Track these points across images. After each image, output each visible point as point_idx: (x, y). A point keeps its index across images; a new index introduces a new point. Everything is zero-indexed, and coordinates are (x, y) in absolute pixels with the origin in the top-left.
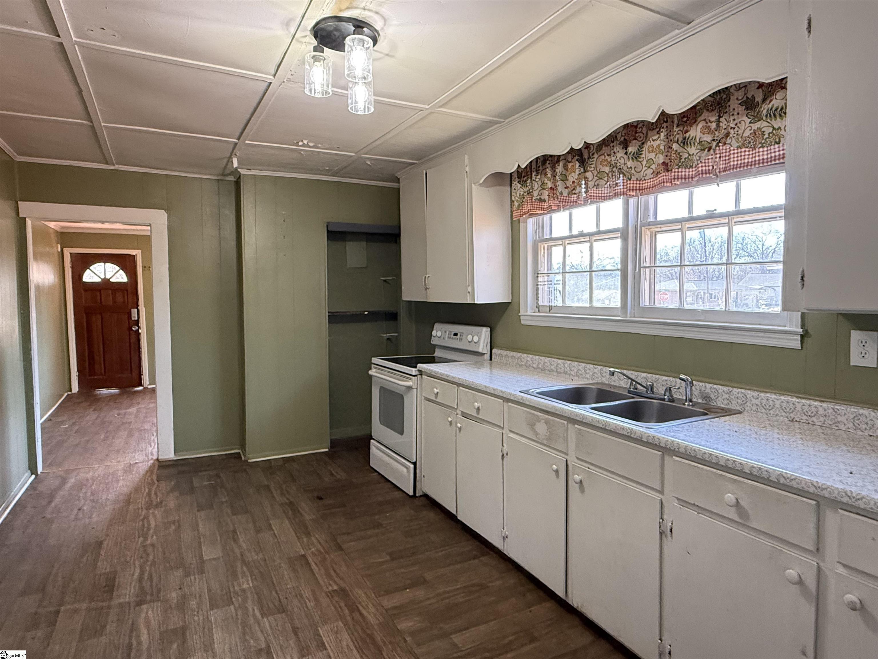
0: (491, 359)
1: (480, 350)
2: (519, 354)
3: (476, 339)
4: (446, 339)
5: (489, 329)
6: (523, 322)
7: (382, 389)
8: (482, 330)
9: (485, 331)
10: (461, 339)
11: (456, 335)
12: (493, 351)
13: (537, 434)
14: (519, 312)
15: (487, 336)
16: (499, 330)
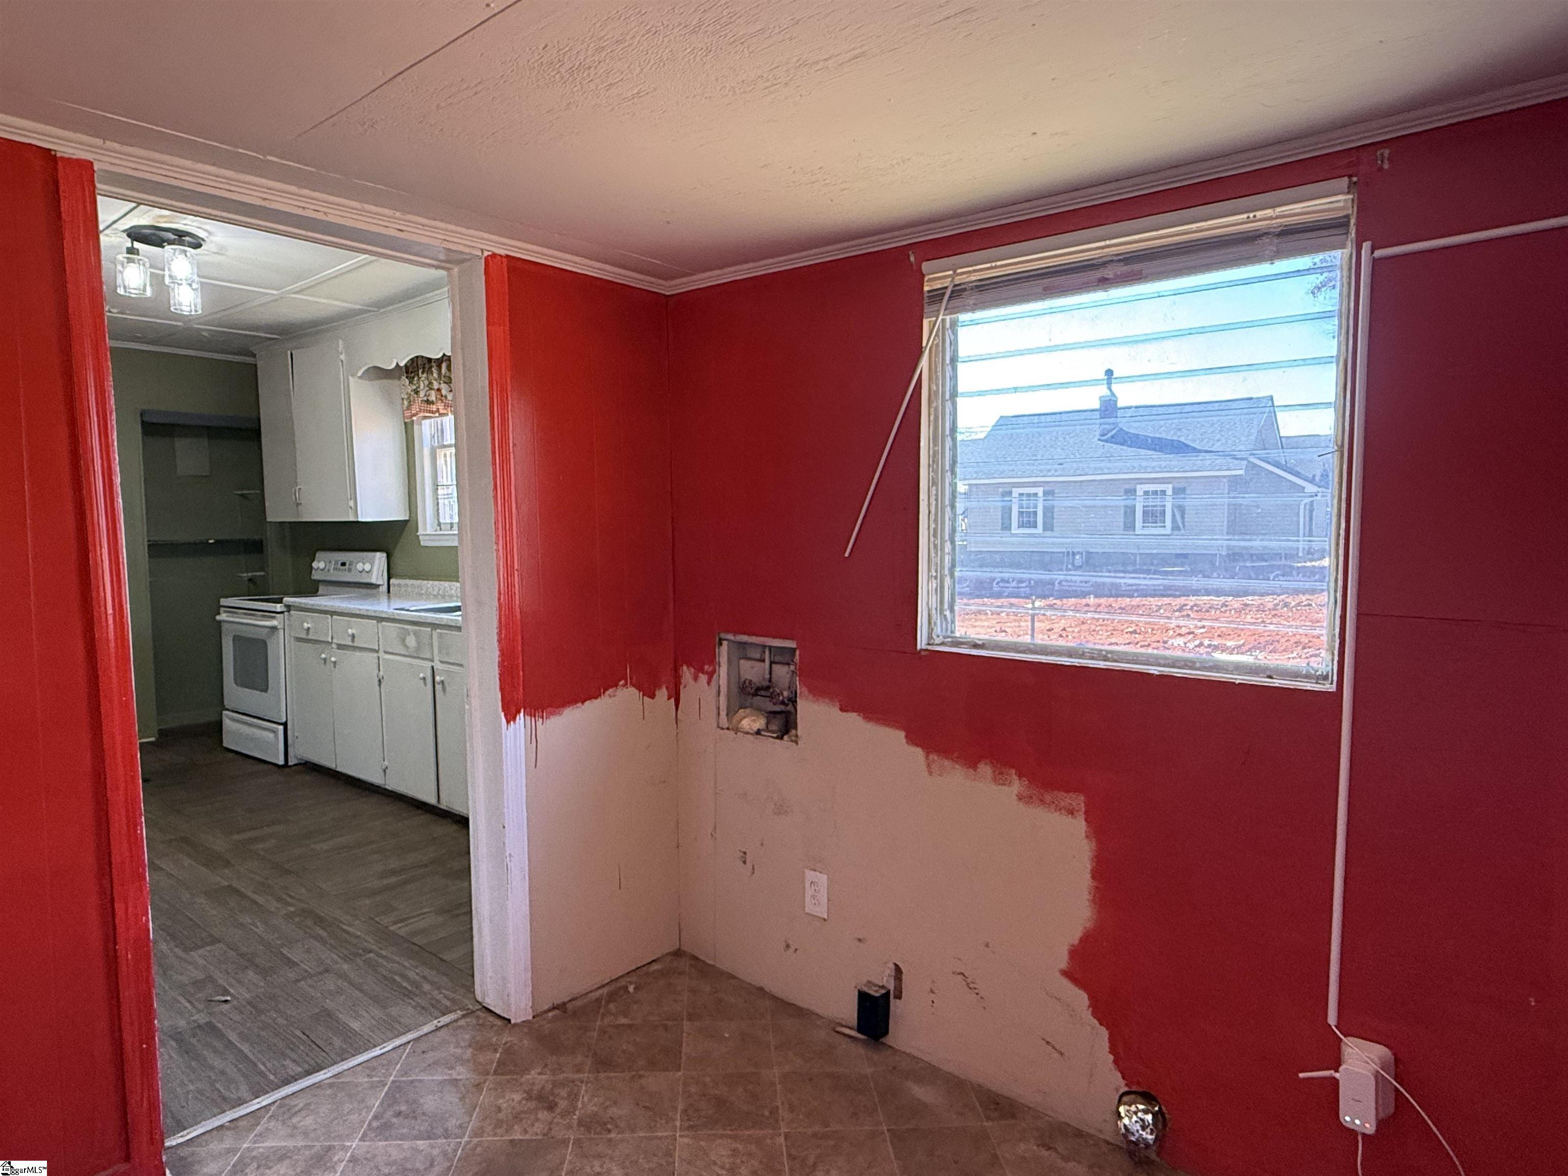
0: (389, 591)
1: (374, 581)
2: (419, 582)
3: (367, 567)
4: (332, 571)
5: (385, 555)
6: (422, 543)
7: (237, 639)
8: (374, 557)
9: (380, 558)
10: (350, 570)
11: (343, 564)
12: (392, 581)
13: (407, 647)
14: (417, 531)
15: (382, 565)
16: (397, 554)
